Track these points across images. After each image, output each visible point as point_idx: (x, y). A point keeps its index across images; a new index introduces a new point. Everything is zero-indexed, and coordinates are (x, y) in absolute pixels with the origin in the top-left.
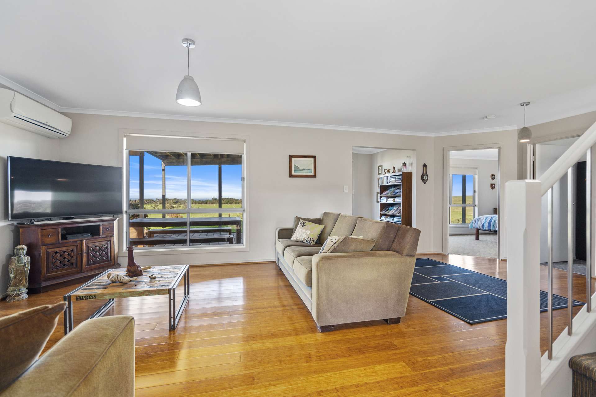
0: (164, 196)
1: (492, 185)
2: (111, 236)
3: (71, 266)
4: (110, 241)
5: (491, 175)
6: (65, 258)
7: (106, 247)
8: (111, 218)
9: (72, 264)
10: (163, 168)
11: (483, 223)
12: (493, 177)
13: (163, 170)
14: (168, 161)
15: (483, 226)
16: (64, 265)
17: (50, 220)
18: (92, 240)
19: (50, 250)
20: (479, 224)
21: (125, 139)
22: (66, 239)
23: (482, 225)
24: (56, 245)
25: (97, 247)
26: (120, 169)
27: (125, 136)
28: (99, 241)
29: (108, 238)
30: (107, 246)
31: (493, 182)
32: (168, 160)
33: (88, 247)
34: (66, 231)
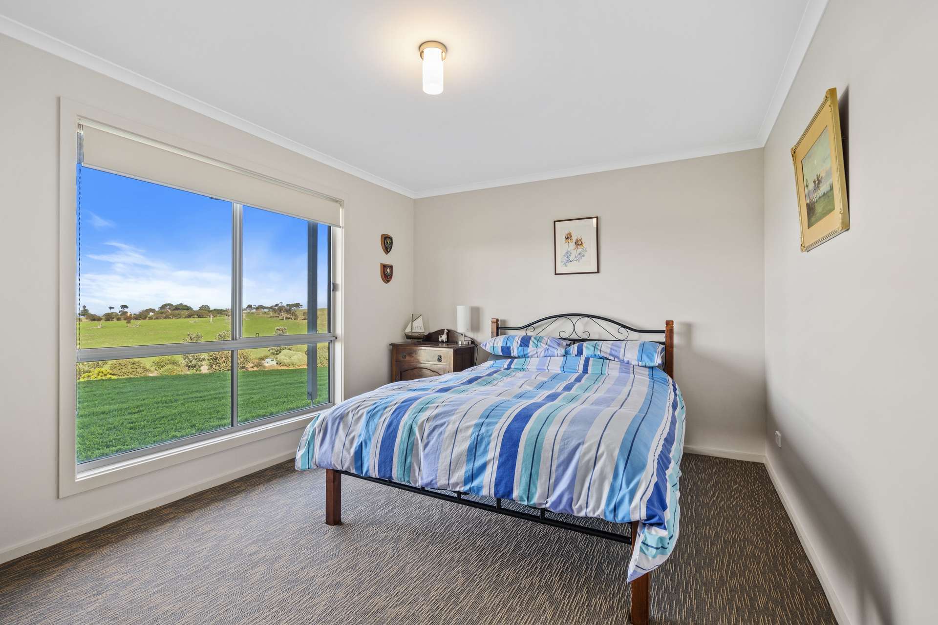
1: (384, 267)
5: (382, 235)
11: (356, 444)
12: (387, 243)
15: (358, 456)
20: (338, 445)
23: (352, 451)
31: (387, 259)
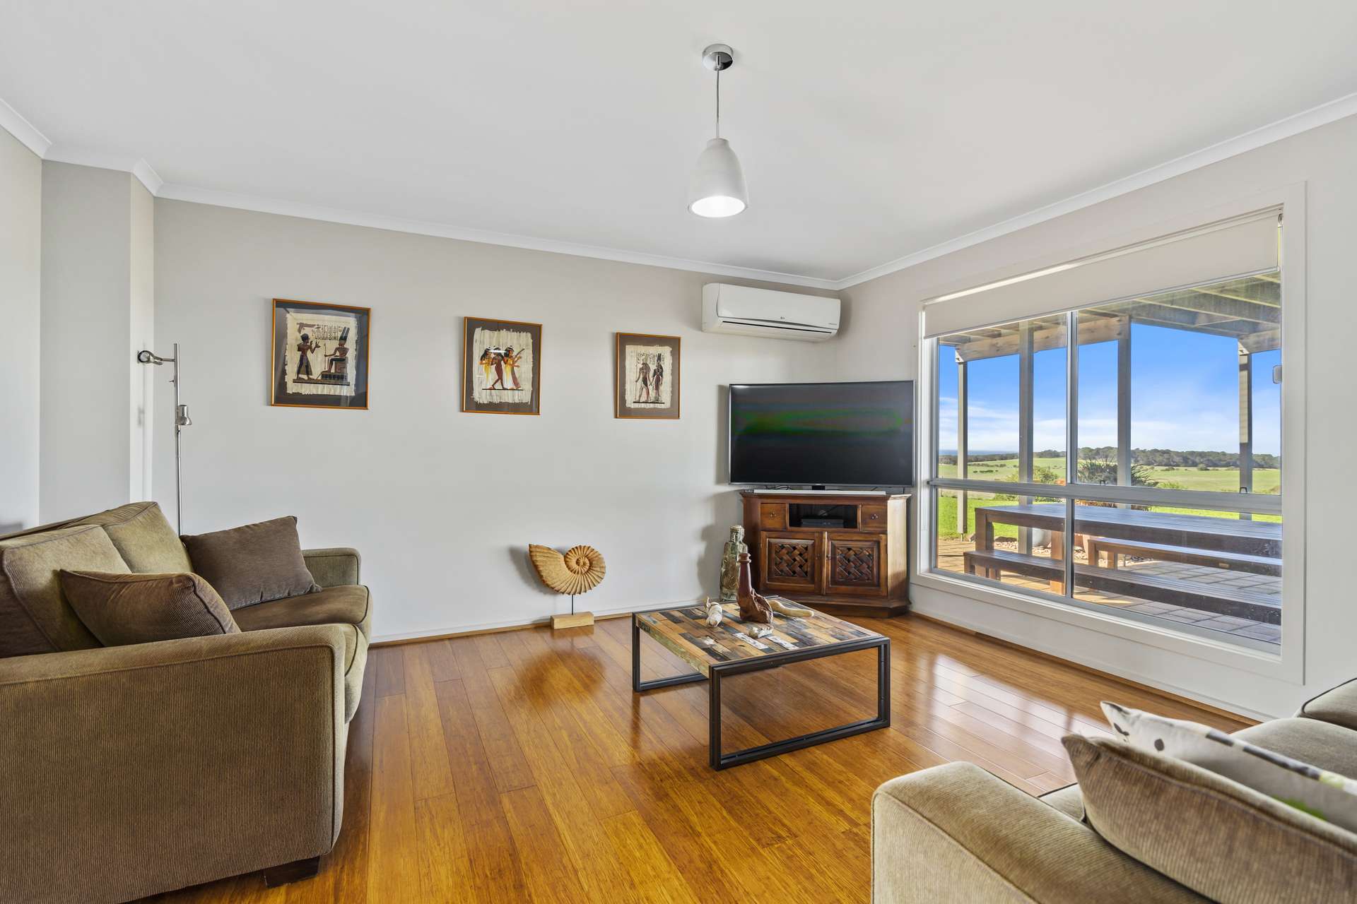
0: (1246, 447)
2: (879, 534)
3: (804, 577)
4: (878, 543)
6: (795, 560)
7: (869, 555)
8: (884, 493)
9: (806, 573)
10: (1245, 360)
13: (1246, 367)
14: (1258, 336)
16: (794, 572)
17: (775, 488)
18: (840, 536)
19: (773, 541)
21: (924, 313)
22: (799, 525)
24: (782, 533)
25: (851, 551)
26: (907, 387)
27: (924, 308)
28: (854, 539)
29: (874, 536)
30: (870, 552)
32: (1259, 334)
33: (834, 547)
34: (828, 511)
